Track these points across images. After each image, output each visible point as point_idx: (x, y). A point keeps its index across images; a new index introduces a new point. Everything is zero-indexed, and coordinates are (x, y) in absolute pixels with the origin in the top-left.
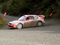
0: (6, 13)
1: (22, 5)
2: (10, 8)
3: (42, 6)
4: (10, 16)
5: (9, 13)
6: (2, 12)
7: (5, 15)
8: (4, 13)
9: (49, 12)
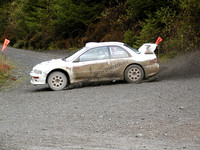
0: (7, 41)
1: (62, 14)
4: (20, 50)
7: (4, 47)
8: (2, 42)
9: (151, 31)
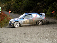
0: (10, 11)
1: (26, 4)
2: (15, 7)
3: (45, 4)
4: (14, 14)
6: (7, 10)
8: (9, 12)
9: (51, 9)
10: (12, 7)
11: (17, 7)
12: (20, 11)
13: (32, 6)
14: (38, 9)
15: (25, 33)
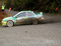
5: (14, 9)
10: (13, 4)
11: (18, 4)
12: (21, 8)
13: (34, 3)
14: (41, 5)
15: (26, 32)
